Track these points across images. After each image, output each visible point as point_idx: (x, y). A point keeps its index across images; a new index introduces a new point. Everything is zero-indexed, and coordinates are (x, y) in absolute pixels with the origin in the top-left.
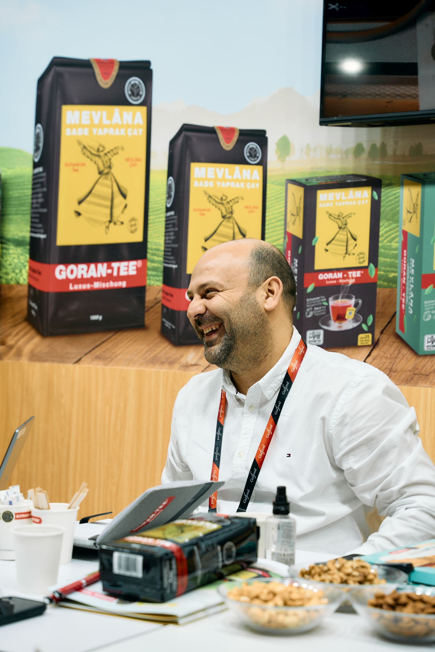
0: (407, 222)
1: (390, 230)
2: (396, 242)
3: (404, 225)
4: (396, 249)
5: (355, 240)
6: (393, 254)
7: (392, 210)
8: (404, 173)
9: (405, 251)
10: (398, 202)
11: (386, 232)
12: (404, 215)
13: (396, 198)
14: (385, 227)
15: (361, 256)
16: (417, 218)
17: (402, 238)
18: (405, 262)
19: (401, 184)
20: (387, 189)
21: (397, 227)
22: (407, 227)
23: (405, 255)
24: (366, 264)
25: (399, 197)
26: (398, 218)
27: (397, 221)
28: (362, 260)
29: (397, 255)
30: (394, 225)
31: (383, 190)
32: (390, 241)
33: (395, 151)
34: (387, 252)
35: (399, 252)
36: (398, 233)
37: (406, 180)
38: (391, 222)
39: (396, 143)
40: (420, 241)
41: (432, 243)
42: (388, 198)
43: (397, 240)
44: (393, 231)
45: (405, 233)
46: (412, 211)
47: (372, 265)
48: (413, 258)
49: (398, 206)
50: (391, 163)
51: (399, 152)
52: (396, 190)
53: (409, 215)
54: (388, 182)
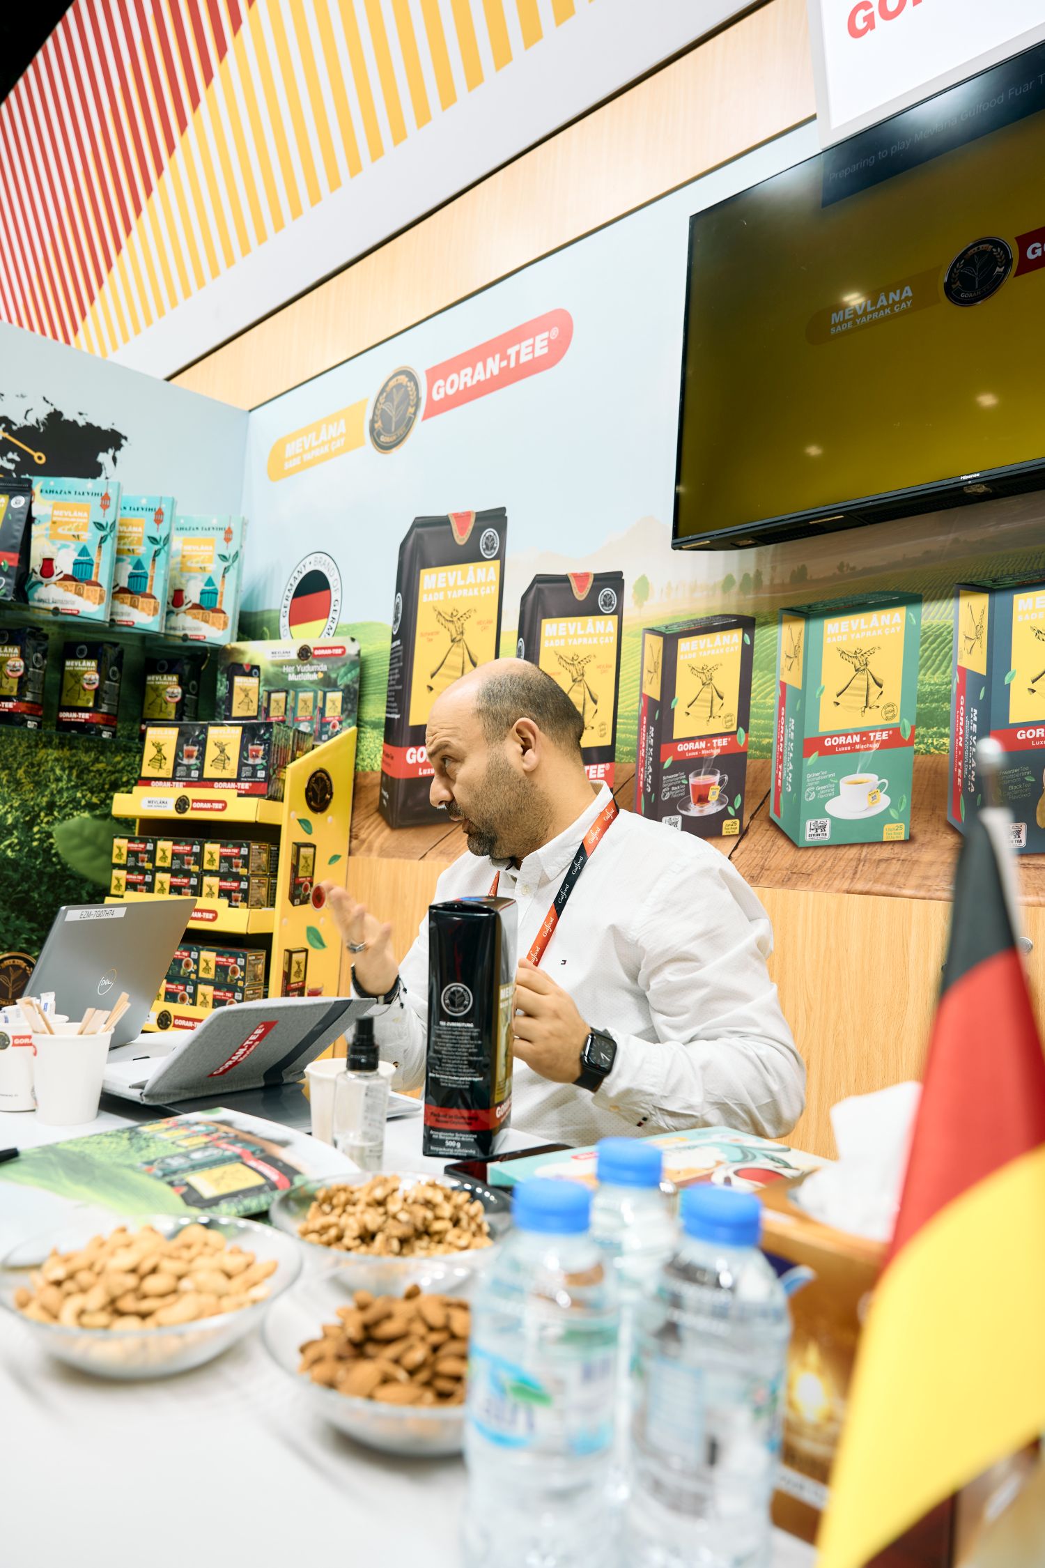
0: (786, 670)
1: (765, 683)
2: (772, 698)
3: (783, 674)
4: (771, 707)
5: (722, 698)
6: (768, 713)
7: (767, 656)
8: (783, 606)
9: (783, 709)
10: (775, 645)
11: (760, 686)
12: (783, 662)
13: (772, 640)
14: (759, 680)
15: (728, 718)
16: (798, 664)
17: (779, 692)
18: (783, 723)
19: (780, 622)
20: (762, 630)
21: (774, 677)
22: (788, 678)
23: (783, 714)
24: (734, 729)
25: (776, 638)
26: (775, 666)
27: (774, 671)
28: (729, 724)
29: (773, 714)
30: (770, 676)
31: (756, 631)
32: (765, 697)
33: (772, 580)
34: (760, 711)
35: (775, 711)
36: (774, 686)
37: (785, 616)
38: (766, 672)
39: (774, 569)
40: (802, 694)
41: (817, 697)
42: (762, 641)
43: (772, 695)
44: (768, 684)
45: (783, 686)
46: (792, 655)
47: (741, 730)
48: (792, 718)
49: (775, 651)
50: (768, 595)
51: (777, 581)
52: (773, 630)
53: (789, 661)
54: (762, 620)
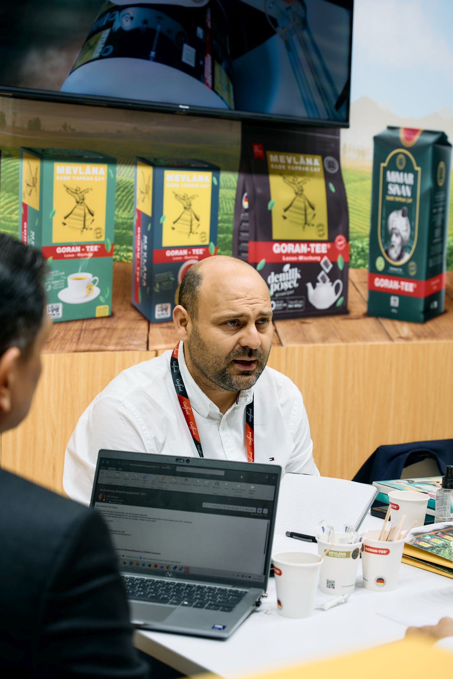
0: (27, 195)
1: (11, 202)
2: (17, 214)
3: (24, 197)
4: (16, 221)
6: (13, 226)
7: (12, 181)
8: (23, 145)
9: (25, 224)
10: (18, 174)
11: (7, 204)
12: (24, 188)
13: (15, 170)
14: (5, 199)
16: (36, 191)
17: (22, 211)
18: (25, 234)
19: (21, 157)
20: (7, 160)
21: (17, 199)
22: (27, 200)
23: (25, 227)
25: (18, 169)
26: (18, 190)
27: (17, 194)
29: (17, 226)
30: (14, 197)
31: (2, 160)
32: (11, 213)
33: (14, 123)
34: (7, 223)
35: (19, 224)
36: (18, 206)
37: (25, 153)
38: (11, 194)
39: (15, 114)
40: (39, 214)
41: (50, 217)
42: (7, 169)
43: (17, 212)
44: (13, 203)
45: (25, 206)
46: (31, 184)
48: (33, 231)
49: (18, 178)
50: (10, 134)
51: (18, 125)
52: (15, 162)
53: (29, 189)
54: (7, 153)
